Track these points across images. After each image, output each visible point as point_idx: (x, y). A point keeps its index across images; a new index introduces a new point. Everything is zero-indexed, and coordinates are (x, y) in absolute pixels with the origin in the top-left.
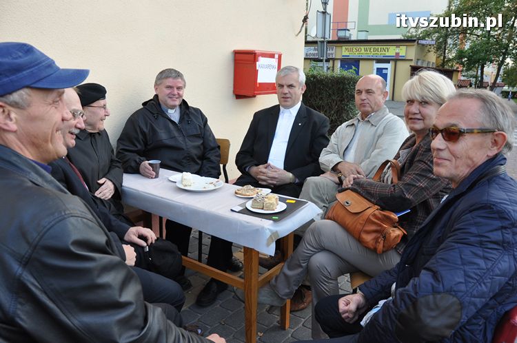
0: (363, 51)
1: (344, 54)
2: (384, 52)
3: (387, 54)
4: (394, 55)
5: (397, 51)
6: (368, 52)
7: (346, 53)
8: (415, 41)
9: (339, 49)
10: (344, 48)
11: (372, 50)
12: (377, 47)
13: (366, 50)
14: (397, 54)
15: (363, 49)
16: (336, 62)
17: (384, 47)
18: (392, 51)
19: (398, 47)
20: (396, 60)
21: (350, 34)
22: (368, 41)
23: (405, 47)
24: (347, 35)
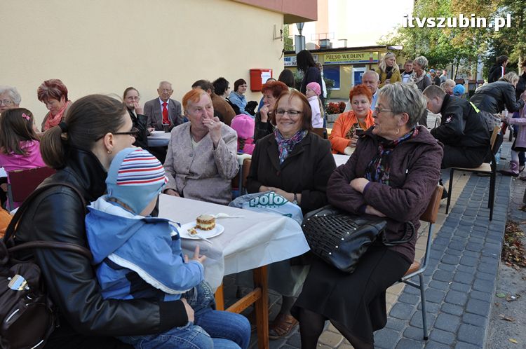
0: (342, 58)
1: (326, 61)
2: (360, 58)
3: (363, 59)
4: (369, 59)
5: (371, 56)
6: (346, 58)
7: (328, 60)
8: (385, 47)
9: (321, 57)
10: (325, 56)
11: (350, 56)
12: (353, 54)
14: (371, 59)
17: (360, 54)
18: (366, 57)
19: (371, 52)
20: (371, 64)
21: (331, 44)
22: (345, 49)
23: (377, 53)
24: (328, 44)
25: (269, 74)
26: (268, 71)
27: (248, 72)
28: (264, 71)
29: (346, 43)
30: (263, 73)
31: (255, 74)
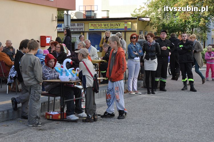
0: (103, 26)
1: (90, 28)
2: (117, 27)
3: (119, 28)
4: (124, 28)
5: (126, 25)
6: (107, 27)
7: (92, 28)
8: (136, 18)
9: (86, 25)
10: (90, 24)
11: (109, 25)
12: (112, 23)
13: (105, 25)
14: (126, 27)
15: (103, 25)
16: (85, 34)
17: (117, 23)
18: (122, 26)
19: (126, 22)
20: (125, 31)
21: (95, 14)
22: (107, 19)
23: (130, 23)
24: (93, 15)
25: (50, 38)
26: (49, 37)
27: (40, 37)
28: (48, 37)
29: (108, 14)
30: (47, 38)
31: (43, 38)
